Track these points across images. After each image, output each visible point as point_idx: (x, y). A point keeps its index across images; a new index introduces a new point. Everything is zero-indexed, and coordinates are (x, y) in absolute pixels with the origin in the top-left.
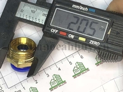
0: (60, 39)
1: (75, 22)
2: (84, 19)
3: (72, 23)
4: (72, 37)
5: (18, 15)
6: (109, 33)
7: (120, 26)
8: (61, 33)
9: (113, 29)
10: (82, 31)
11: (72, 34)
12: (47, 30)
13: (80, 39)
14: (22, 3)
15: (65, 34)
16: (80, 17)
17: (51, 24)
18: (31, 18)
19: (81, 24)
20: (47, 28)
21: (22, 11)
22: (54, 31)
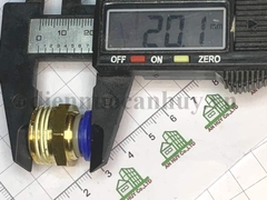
0: (135, 71)
1: (156, 27)
2: (173, 16)
3: (150, 31)
4: (159, 60)
5: (32, 49)
6: (233, 29)
7: (252, 7)
8: (134, 59)
9: (240, 18)
10: (176, 41)
11: (156, 55)
12: (102, 62)
13: (178, 59)
14: (34, 23)
15: (142, 59)
16: (162, 15)
17: (107, 48)
18: (62, 47)
19: (168, 28)
20: (103, 58)
21: (39, 38)
22: (117, 59)
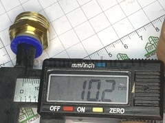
4: (83, 110)
5: (17, 99)
6: (133, 91)
7: (146, 77)
8: (66, 109)
15: (71, 109)
17: (47, 100)
20: (44, 107)
22: (54, 108)
